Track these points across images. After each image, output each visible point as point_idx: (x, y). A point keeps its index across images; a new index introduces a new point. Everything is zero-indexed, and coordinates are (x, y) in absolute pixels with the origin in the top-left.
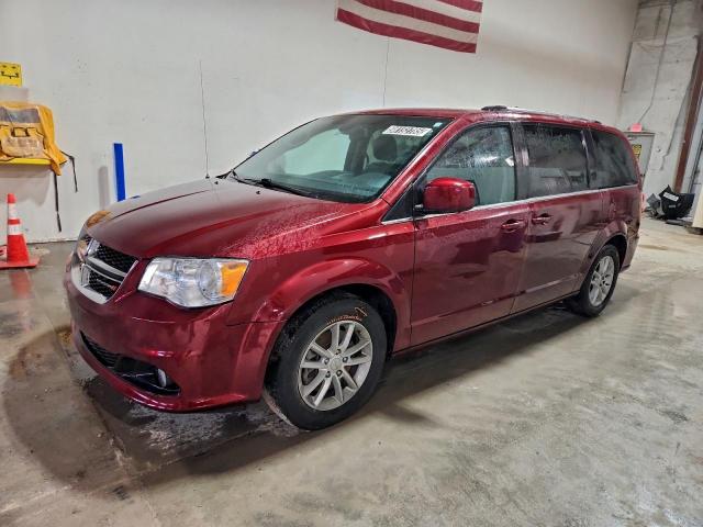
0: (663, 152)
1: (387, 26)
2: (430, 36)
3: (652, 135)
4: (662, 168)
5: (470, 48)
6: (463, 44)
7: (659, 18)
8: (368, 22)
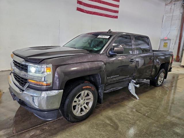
0: (174, 44)
1: (92, 12)
2: (104, 14)
3: (170, 40)
4: (173, 49)
5: (116, 17)
6: (114, 16)
7: (171, 8)
8: (86, 10)
